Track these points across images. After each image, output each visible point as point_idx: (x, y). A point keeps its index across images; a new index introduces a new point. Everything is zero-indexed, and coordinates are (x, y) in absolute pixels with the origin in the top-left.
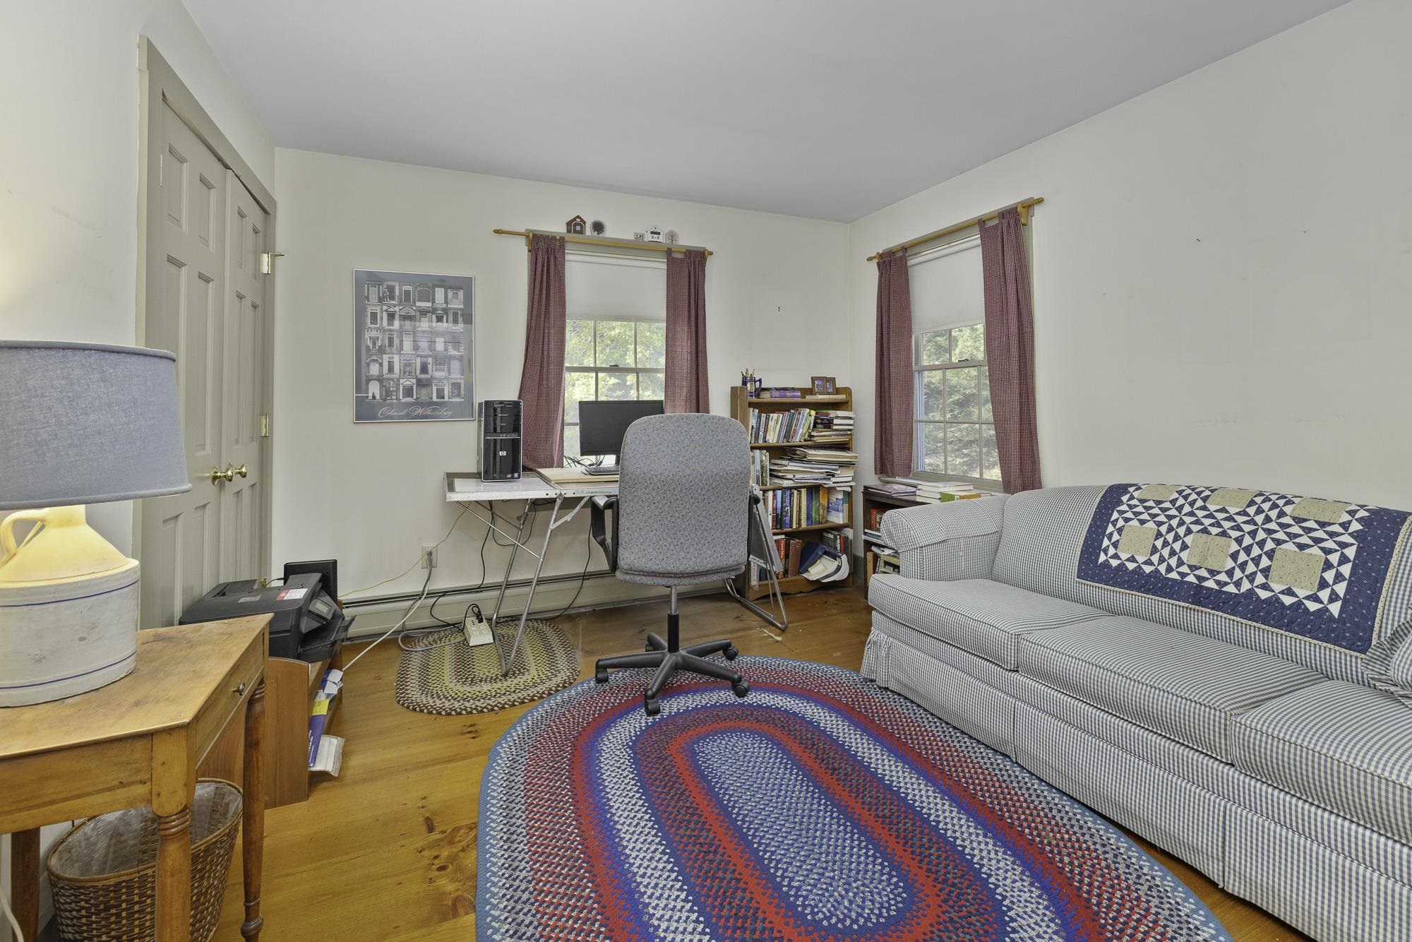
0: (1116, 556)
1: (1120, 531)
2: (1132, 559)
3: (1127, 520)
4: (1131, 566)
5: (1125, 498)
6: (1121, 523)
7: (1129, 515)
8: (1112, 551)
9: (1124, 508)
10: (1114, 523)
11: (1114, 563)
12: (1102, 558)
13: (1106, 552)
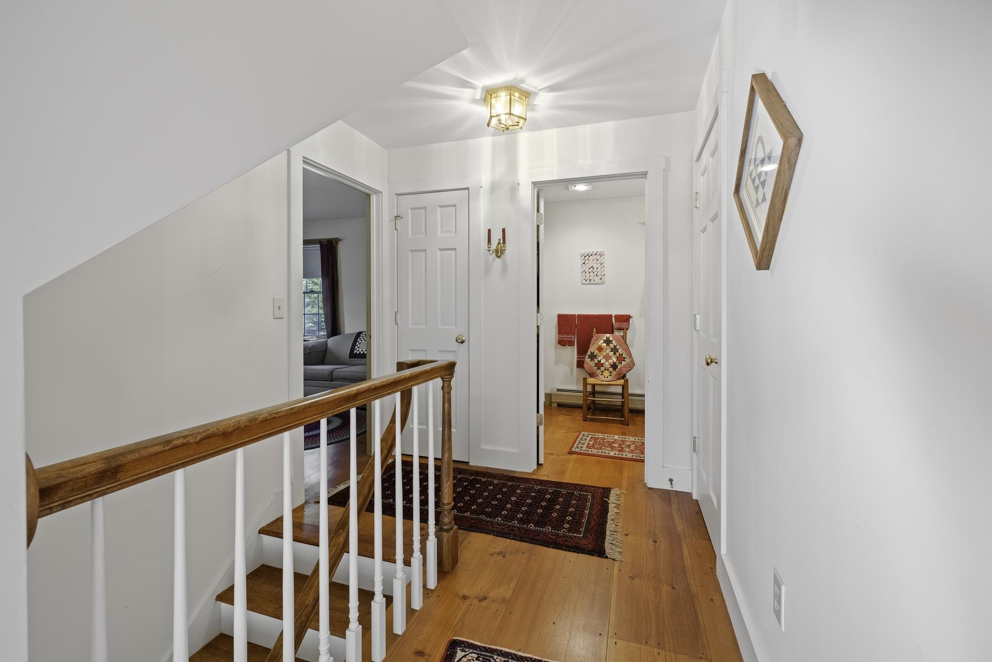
0: (358, 351)
1: (360, 344)
2: (362, 351)
3: (361, 341)
4: (362, 352)
5: (361, 335)
6: (360, 341)
7: (362, 339)
8: (357, 349)
9: (361, 337)
10: (358, 342)
11: (358, 352)
12: (355, 351)
13: (356, 350)
